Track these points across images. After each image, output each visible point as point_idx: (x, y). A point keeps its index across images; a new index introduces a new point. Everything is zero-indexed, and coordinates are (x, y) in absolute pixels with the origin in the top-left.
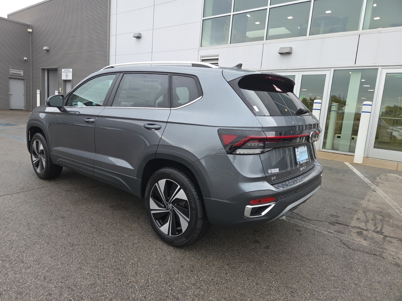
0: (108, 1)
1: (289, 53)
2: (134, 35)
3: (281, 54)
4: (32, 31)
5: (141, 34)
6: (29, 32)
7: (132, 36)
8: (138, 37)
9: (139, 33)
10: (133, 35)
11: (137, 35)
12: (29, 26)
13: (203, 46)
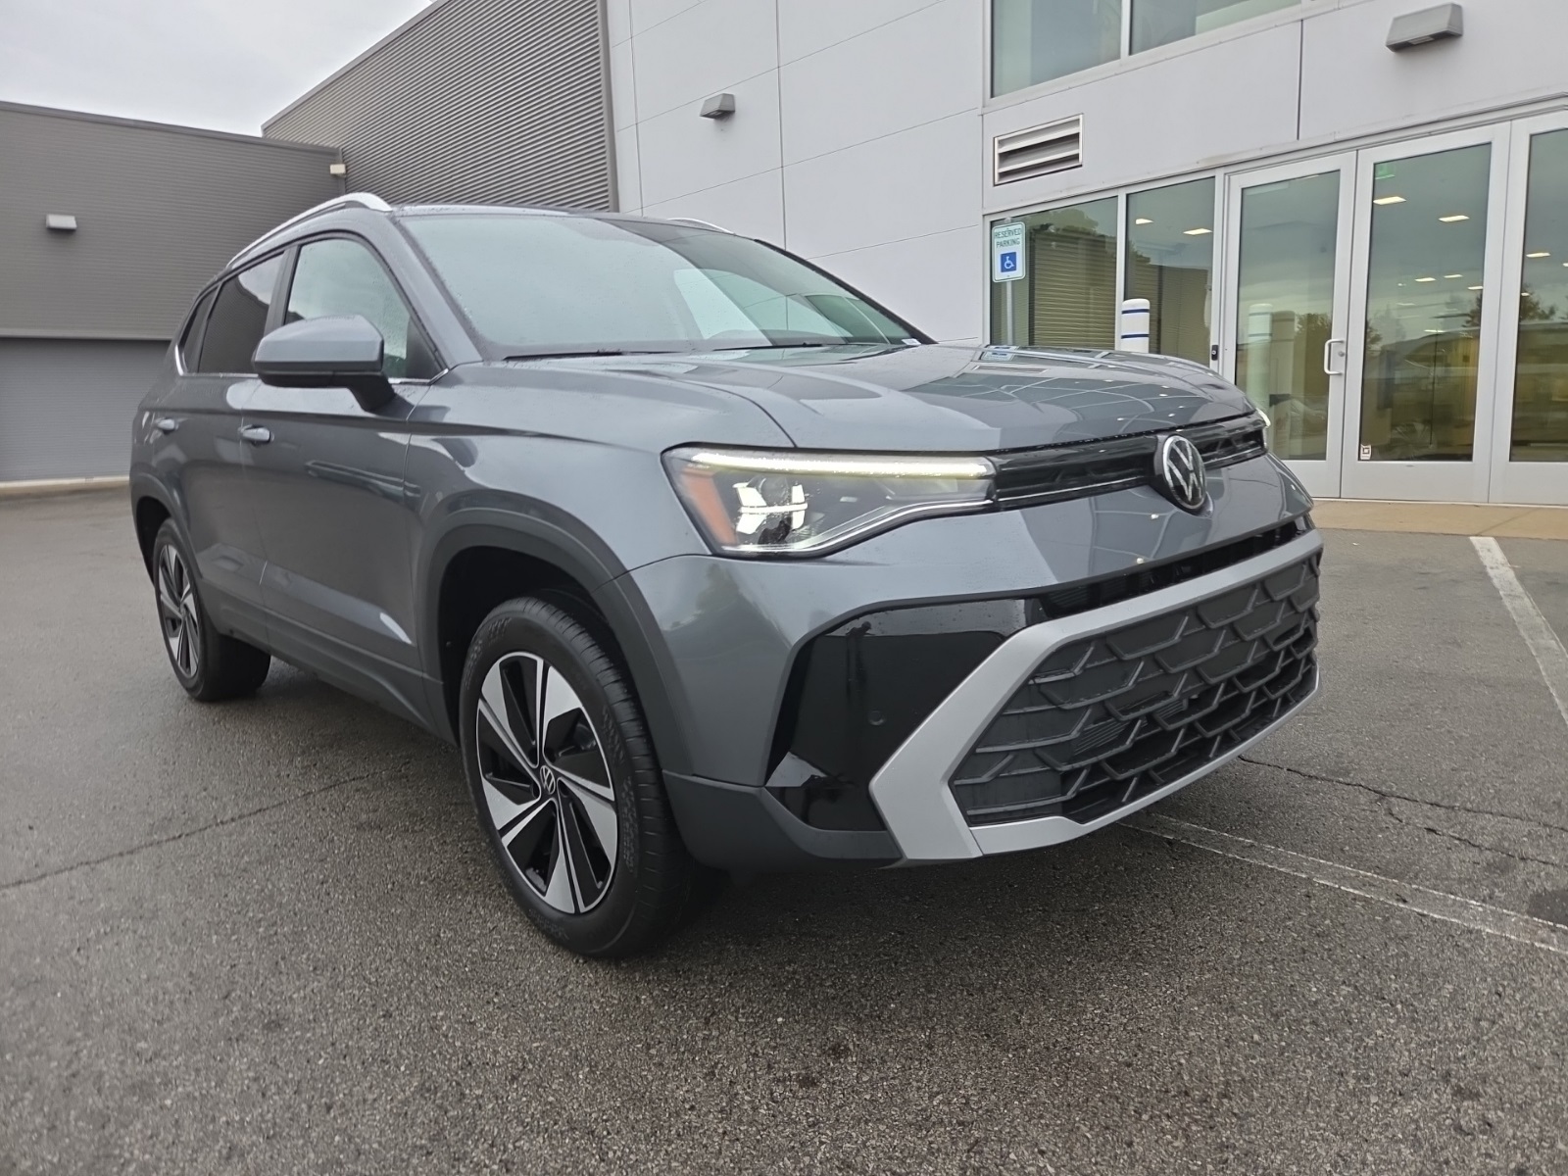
0: (598, 2)
1: (1445, 38)
2: (705, 105)
3: (1400, 48)
4: (347, 171)
5: (732, 96)
6: (335, 176)
7: (699, 113)
8: (723, 114)
9: (725, 95)
10: (699, 107)
11: (715, 107)
12: (333, 155)
13: (1000, 94)
